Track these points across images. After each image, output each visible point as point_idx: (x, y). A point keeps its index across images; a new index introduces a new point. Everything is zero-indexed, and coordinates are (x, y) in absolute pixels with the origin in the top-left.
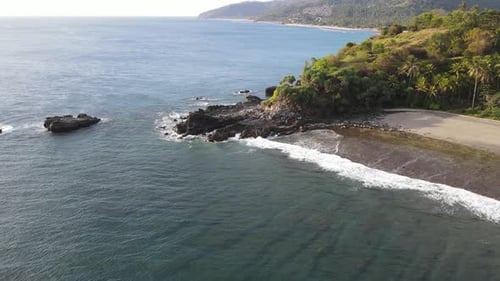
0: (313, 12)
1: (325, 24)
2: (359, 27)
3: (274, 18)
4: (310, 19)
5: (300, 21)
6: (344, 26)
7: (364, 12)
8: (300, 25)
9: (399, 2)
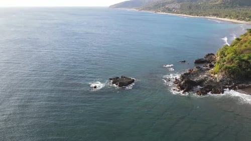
0: (171, 6)
1: (178, 13)
2: (198, 15)
3: (150, 9)
4: (169, 10)
5: (164, 11)
6: (189, 15)
7: (197, 7)
8: (165, 13)
9: (215, 2)
